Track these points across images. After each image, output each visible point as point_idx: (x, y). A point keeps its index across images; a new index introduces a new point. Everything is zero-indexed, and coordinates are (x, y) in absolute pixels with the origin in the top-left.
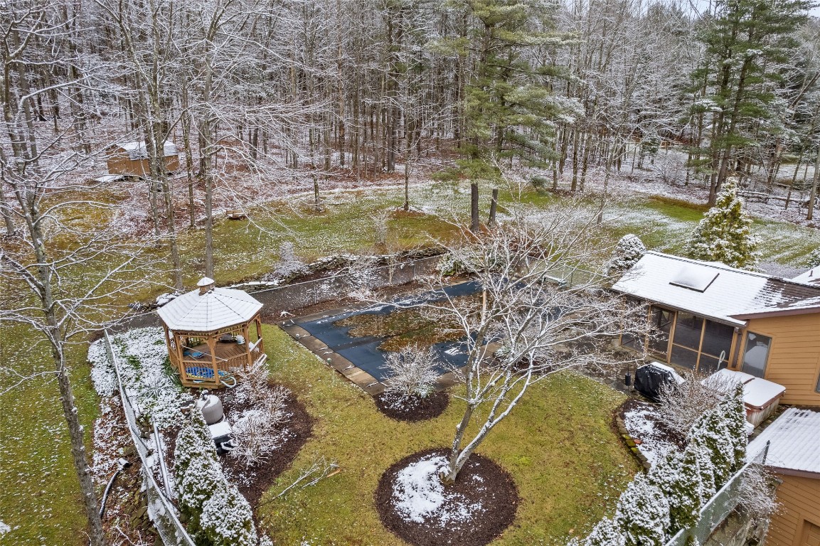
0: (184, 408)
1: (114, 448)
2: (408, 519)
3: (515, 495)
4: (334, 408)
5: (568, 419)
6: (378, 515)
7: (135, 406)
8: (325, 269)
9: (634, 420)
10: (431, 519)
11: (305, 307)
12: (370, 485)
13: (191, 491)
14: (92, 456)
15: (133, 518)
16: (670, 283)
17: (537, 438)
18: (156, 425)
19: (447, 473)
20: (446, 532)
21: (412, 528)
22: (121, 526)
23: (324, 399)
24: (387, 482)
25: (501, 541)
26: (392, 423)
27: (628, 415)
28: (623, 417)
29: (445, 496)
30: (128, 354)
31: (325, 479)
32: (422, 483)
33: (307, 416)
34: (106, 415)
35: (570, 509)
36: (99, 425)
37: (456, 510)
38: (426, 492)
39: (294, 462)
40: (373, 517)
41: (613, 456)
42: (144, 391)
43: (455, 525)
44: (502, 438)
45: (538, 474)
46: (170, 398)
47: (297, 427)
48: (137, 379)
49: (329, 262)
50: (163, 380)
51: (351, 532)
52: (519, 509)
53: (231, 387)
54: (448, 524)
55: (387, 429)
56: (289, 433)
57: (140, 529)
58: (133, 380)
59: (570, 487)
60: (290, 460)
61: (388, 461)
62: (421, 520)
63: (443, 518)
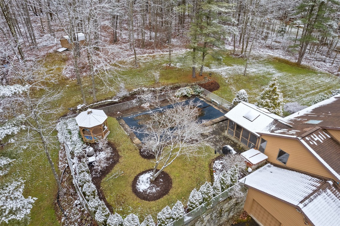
0: (83, 150)
1: (64, 160)
2: (139, 191)
3: (171, 186)
4: (127, 153)
5: (197, 162)
6: (132, 188)
7: (70, 148)
8: (135, 94)
9: (216, 164)
10: (145, 191)
11: (126, 110)
12: (131, 180)
13: (81, 181)
14: (59, 162)
15: (69, 182)
16: (243, 117)
17: (184, 168)
18: (75, 155)
19: (152, 179)
20: (148, 195)
21: (139, 193)
22: (66, 184)
23: (125, 149)
24: (136, 178)
25: (163, 199)
26: (143, 159)
27: (216, 162)
28: (214, 162)
29: (150, 185)
30: (68, 129)
31: (120, 176)
32: (145, 180)
33: (118, 155)
34: (62, 149)
35: (185, 191)
36: (60, 153)
37: (152, 189)
38: (145, 183)
39: (112, 170)
40: (130, 189)
41: (205, 175)
42: (72, 143)
43: (151, 194)
44: (174, 167)
45: (180, 180)
46: (80, 146)
47: (115, 159)
48: (71, 138)
49: (137, 91)
50: (78, 139)
51: (124, 192)
52: (171, 190)
53: (98, 143)
54: (149, 193)
55: (140, 161)
56: (112, 161)
57: (71, 185)
58: (69, 138)
59: (188, 185)
60: (111, 169)
61: (138, 172)
62: (142, 191)
63: (148, 191)
